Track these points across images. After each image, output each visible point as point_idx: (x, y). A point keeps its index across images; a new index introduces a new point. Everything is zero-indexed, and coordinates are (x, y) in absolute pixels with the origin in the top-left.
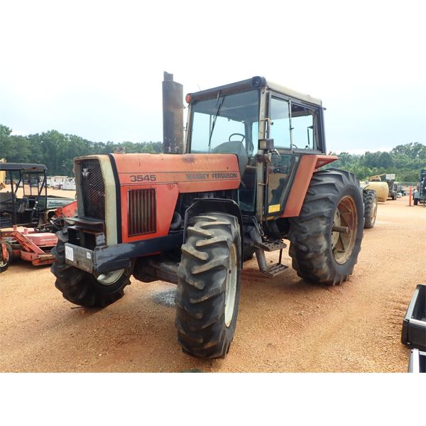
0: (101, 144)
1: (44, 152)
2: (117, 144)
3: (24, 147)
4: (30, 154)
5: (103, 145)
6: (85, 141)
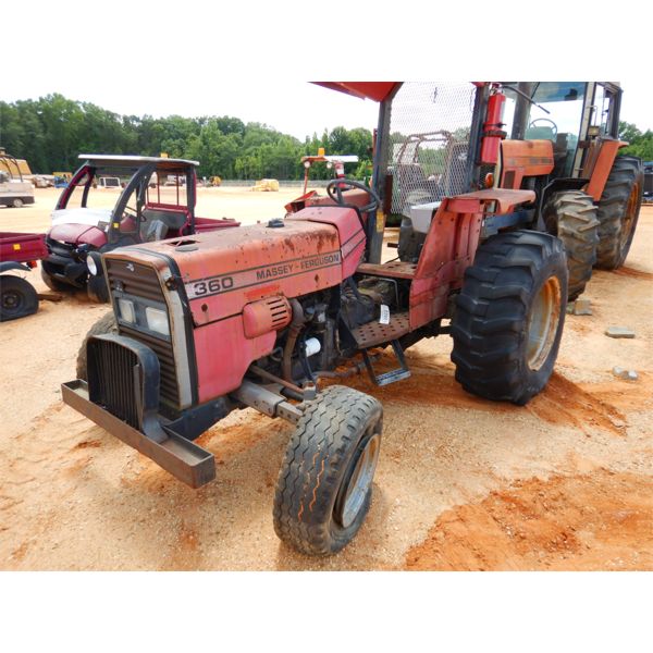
0: (134, 118)
1: (45, 132)
2: (159, 118)
3: (11, 120)
4: (23, 134)
5: (137, 120)
6: (108, 113)
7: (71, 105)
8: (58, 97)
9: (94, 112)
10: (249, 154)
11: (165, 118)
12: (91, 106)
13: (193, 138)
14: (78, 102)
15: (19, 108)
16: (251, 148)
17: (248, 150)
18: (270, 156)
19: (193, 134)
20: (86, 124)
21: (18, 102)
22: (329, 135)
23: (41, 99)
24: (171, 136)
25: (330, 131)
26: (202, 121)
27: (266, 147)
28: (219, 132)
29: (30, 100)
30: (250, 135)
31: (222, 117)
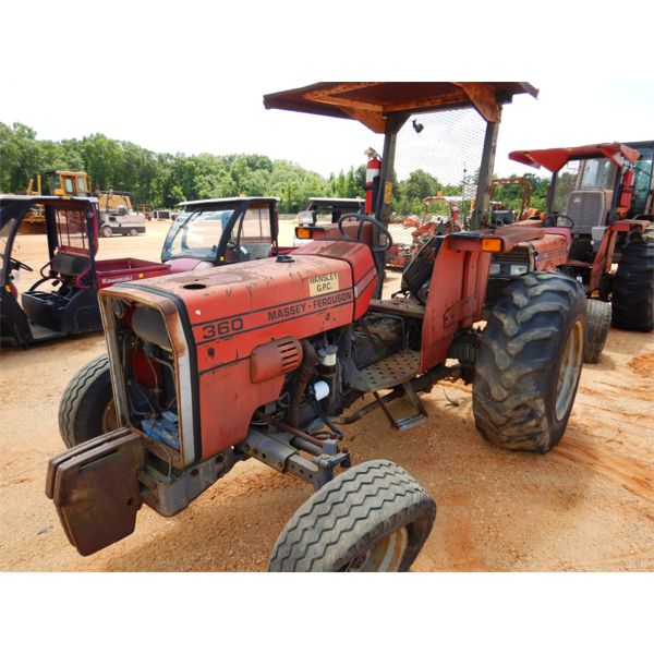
7: (112, 144)
8: (99, 136)
9: (132, 149)
10: (276, 189)
11: (196, 155)
12: (130, 144)
13: (222, 175)
14: (118, 141)
15: (64, 147)
16: (278, 184)
17: (274, 186)
18: (297, 193)
19: (223, 171)
20: (125, 161)
21: (64, 142)
22: (354, 172)
23: (85, 139)
24: (201, 173)
25: (356, 168)
26: (231, 159)
27: (293, 183)
28: (248, 168)
29: (74, 139)
30: (276, 171)
31: (251, 154)
